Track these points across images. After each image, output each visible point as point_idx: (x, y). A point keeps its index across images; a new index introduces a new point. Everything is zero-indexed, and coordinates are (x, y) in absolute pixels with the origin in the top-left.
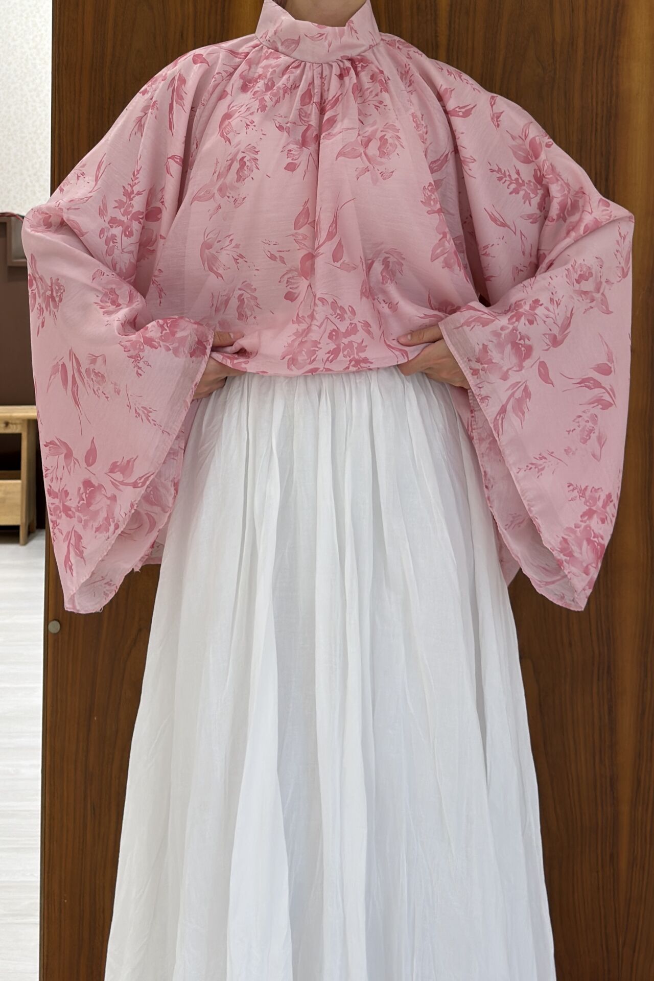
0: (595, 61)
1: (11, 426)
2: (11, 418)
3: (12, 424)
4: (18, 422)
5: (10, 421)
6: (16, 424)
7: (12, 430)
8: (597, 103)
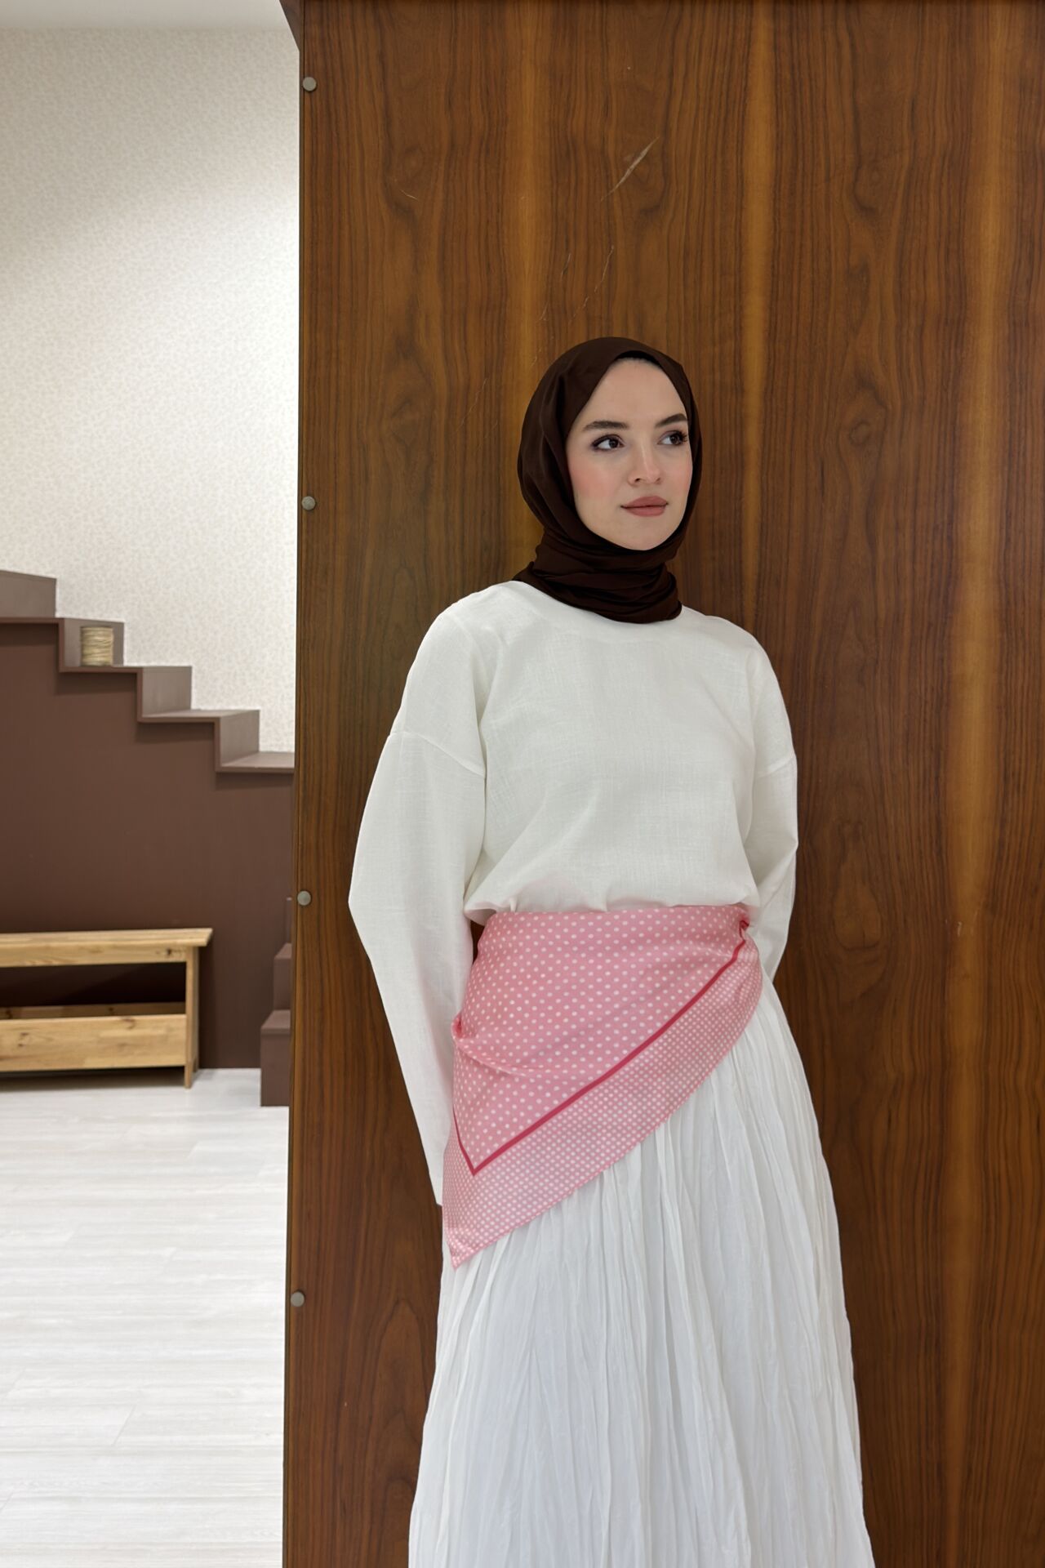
0: (924, 640)
1: (174, 954)
2: (175, 945)
3: (176, 951)
4: (181, 949)
5: (173, 948)
6: (180, 951)
7: (175, 959)
8: (926, 689)
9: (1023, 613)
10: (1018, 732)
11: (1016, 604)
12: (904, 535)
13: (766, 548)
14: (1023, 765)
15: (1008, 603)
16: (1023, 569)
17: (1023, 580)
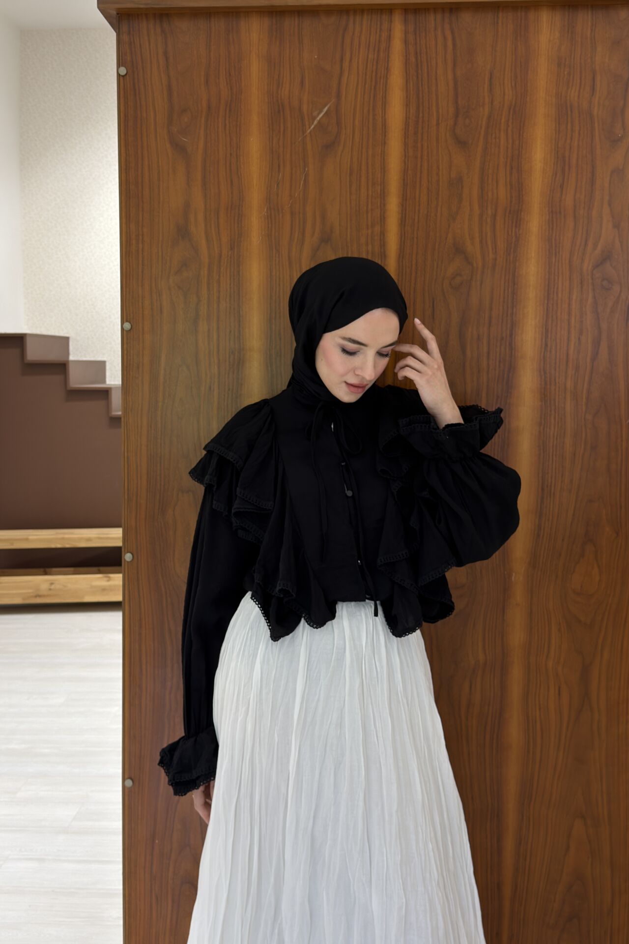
10: (551, 461)
11: (550, 384)
12: (483, 343)
15: (545, 384)
16: (555, 363)
17: (555, 370)
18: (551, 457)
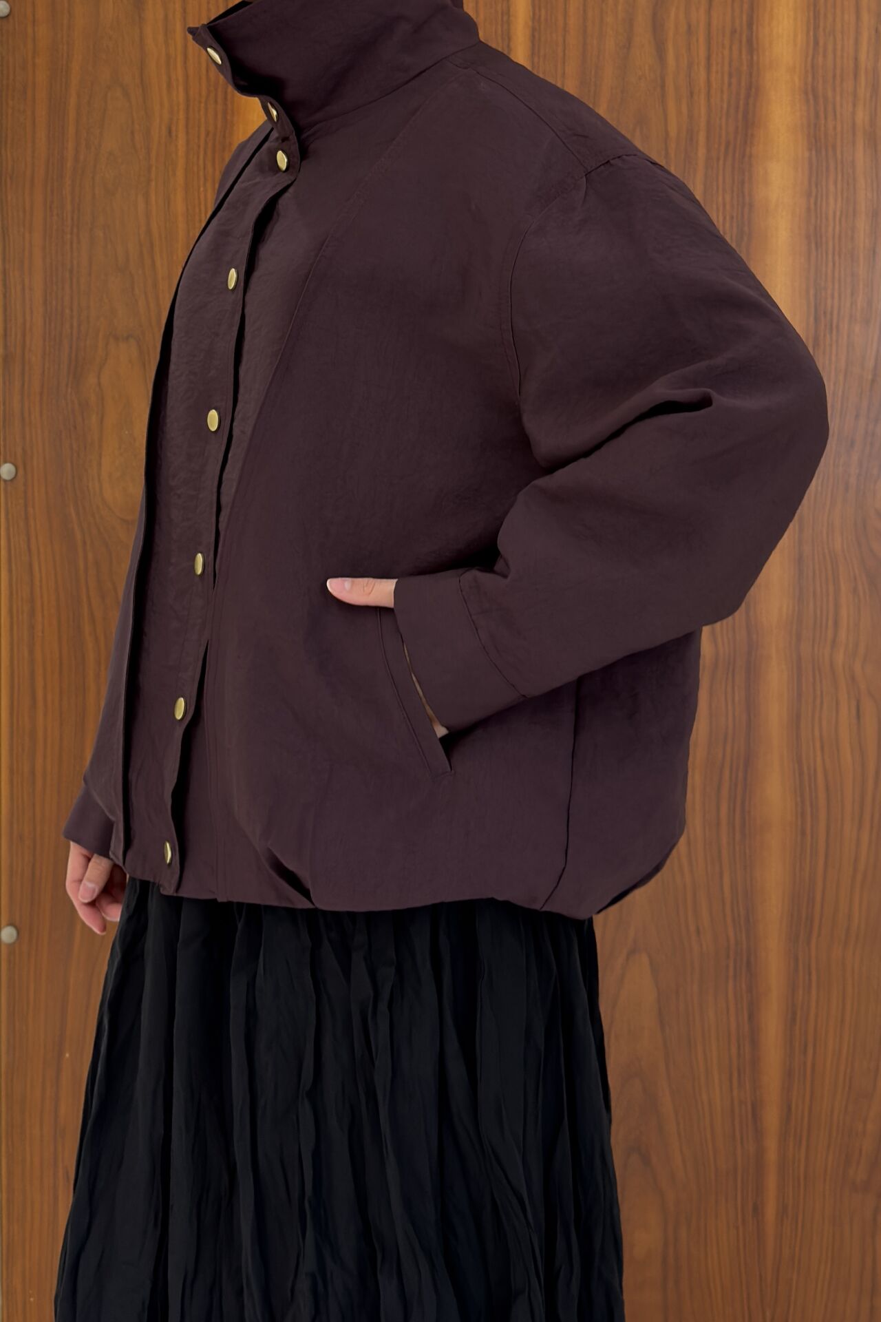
0: (721, 162)
8: (724, 218)
9: (835, 128)
10: (830, 264)
11: (826, 118)
12: (697, 41)
13: (539, 57)
14: (836, 301)
15: (817, 116)
16: (834, 76)
17: (834, 90)
18: (830, 257)
